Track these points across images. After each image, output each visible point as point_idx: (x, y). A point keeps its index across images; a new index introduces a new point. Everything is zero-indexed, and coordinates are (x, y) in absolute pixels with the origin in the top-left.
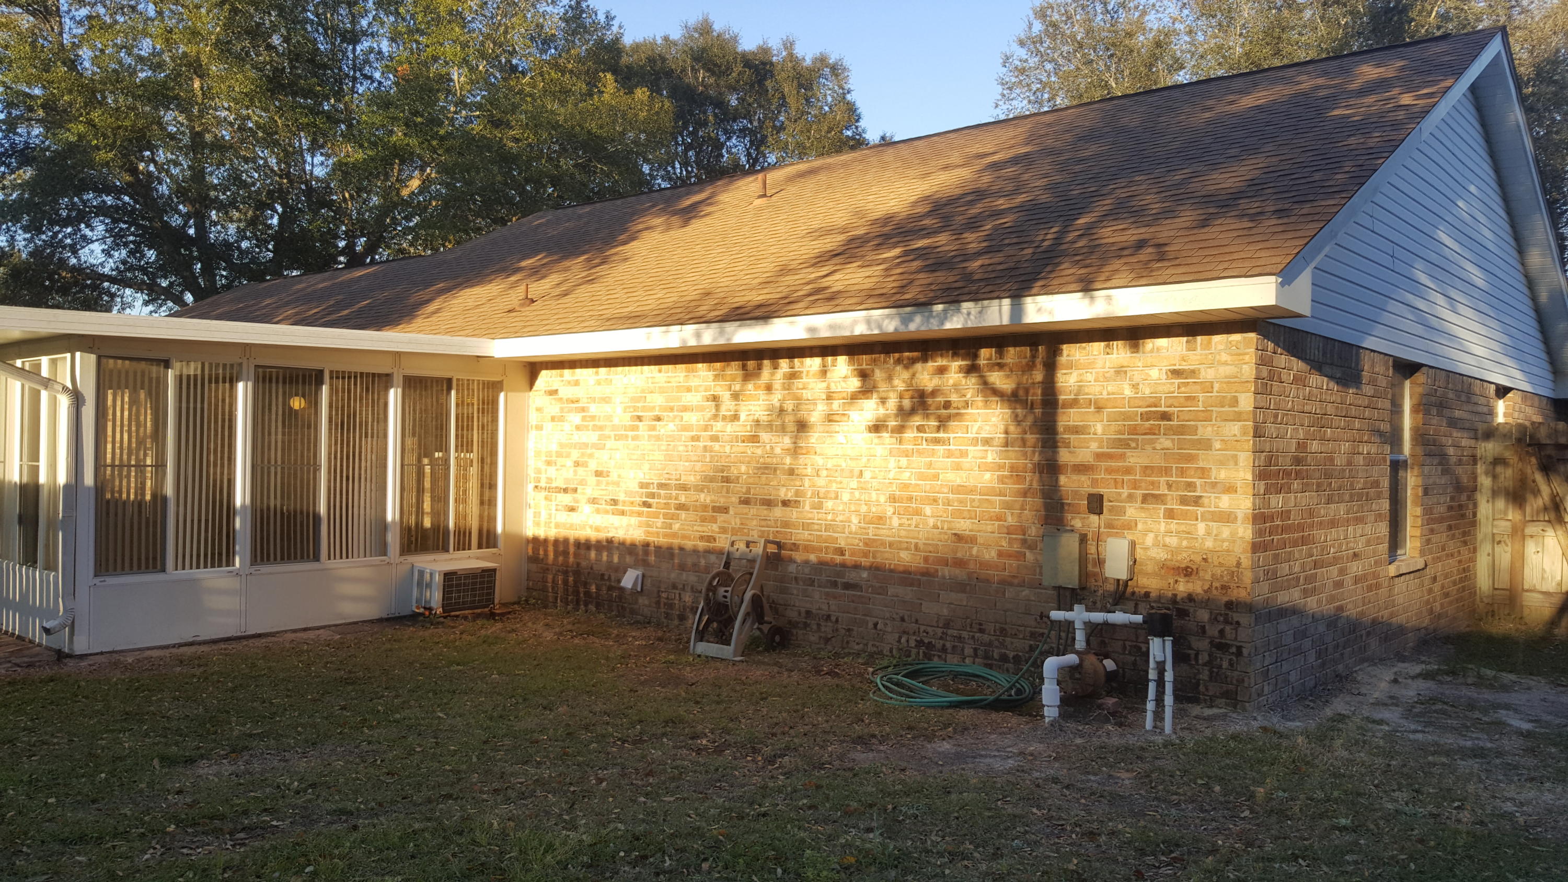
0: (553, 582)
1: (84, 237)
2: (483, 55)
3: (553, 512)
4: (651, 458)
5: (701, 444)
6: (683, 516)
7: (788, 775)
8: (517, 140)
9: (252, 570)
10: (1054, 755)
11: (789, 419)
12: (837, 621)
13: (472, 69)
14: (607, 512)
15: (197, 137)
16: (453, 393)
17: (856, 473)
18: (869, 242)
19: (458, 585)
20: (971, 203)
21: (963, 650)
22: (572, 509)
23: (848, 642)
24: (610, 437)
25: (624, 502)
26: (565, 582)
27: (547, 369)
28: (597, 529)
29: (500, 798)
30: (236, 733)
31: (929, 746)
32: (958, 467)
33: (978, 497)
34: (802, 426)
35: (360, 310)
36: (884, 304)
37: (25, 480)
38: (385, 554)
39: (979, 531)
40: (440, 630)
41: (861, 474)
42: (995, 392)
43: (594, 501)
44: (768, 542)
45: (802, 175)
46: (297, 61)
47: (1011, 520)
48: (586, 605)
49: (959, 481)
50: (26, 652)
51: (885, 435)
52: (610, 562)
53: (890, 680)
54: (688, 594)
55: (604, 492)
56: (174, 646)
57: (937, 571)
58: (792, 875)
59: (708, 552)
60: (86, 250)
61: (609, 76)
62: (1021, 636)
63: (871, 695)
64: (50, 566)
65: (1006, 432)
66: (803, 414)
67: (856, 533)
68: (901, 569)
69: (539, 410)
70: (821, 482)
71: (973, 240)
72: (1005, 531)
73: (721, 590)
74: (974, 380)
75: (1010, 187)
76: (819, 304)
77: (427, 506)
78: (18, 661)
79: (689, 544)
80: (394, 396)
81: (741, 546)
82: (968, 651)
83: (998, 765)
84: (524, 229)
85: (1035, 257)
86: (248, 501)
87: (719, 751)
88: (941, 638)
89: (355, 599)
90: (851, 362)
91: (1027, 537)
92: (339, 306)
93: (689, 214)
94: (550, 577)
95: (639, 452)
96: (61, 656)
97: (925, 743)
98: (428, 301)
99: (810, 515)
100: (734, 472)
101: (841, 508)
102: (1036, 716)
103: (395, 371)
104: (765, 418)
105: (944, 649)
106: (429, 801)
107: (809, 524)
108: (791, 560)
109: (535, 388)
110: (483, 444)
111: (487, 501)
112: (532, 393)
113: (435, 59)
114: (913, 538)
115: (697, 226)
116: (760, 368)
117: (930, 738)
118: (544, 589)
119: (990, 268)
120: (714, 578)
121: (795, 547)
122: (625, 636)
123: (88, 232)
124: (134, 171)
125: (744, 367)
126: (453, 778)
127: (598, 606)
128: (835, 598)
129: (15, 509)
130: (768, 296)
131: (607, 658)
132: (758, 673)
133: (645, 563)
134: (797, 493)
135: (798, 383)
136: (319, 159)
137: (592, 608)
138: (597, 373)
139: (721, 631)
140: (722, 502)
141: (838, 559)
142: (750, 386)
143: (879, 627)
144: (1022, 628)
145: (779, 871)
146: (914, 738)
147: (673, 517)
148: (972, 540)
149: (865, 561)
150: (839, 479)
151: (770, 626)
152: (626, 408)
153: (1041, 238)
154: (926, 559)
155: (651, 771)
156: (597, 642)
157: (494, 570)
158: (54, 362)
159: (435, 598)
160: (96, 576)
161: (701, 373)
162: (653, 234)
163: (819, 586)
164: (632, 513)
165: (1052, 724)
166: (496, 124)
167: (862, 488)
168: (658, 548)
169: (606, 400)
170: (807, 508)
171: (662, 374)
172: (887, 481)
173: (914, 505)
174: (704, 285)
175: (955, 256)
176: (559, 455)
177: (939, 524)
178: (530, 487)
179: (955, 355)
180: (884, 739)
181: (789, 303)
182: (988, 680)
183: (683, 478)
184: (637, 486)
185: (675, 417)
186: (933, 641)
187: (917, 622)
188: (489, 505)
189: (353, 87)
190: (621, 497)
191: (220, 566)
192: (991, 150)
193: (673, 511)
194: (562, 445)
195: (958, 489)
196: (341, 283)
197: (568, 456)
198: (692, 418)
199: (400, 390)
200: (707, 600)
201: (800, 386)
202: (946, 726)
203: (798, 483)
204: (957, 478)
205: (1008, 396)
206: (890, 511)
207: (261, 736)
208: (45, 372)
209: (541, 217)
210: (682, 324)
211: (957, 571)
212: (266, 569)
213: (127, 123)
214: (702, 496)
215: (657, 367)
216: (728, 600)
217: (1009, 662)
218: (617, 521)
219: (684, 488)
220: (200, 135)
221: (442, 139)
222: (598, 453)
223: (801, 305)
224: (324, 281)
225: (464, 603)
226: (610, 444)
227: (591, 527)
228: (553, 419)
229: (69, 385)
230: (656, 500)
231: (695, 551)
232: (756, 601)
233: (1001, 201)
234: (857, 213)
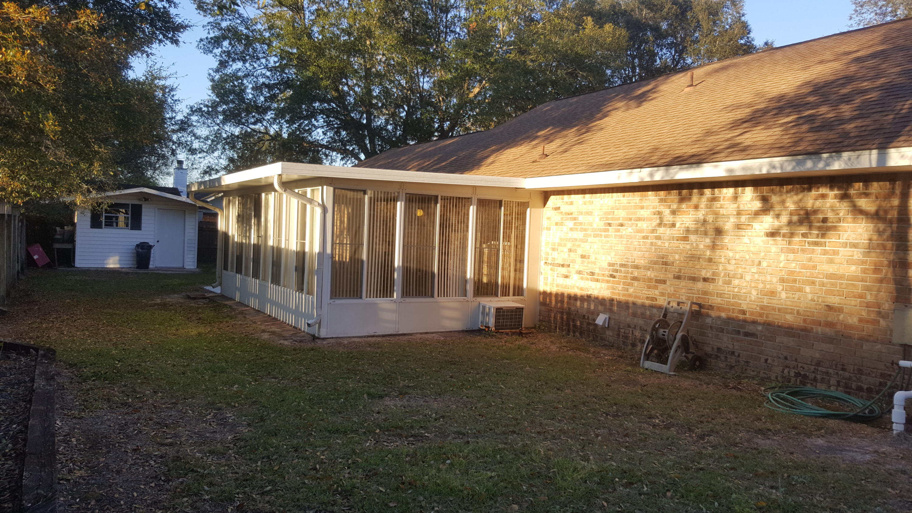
0: (554, 317)
1: (314, 125)
2: (516, 12)
3: (555, 278)
4: (616, 248)
5: (649, 241)
6: (636, 284)
7: (714, 447)
8: (532, 61)
9: (402, 300)
10: (901, 455)
11: (710, 228)
12: (739, 356)
13: (510, 21)
14: (587, 279)
15: (368, 71)
16: (503, 208)
17: (756, 262)
18: (769, 113)
19: (503, 315)
20: (843, 85)
21: (829, 381)
22: (566, 277)
23: (746, 370)
24: (590, 235)
25: (598, 274)
26: (562, 318)
27: (554, 195)
28: (582, 289)
29: (541, 437)
30: (401, 385)
31: (808, 440)
32: (831, 261)
33: (846, 282)
34: (719, 232)
35: (451, 162)
36: (782, 154)
37: (298, 249)
38: (466, 296)
39: (845, 304)
40: (494, 339)
41: (760, 263)
42: (861, 212)
43: (579, 272)
44: (693, 303)
45: (717, 71)
46: (417, 25)
47: (869, 298)
48: (574, 332)
49: (831, 271)
50: (298, 335)
51: (779, 239)
52: (589, 309)
53: (778, 396)
54: (638, 331)
55: (586, 268)
56: (365, 337)
57: (812, 328)
58: (724, 508)
59: (651, 307)
60: (315, 132)
61: (589, 18)
62: (873, 375)
63: (765, 404)
64: (310, 293)
65: (870, 240)
66: (720, 223)
67: (754, 301)
68: (786, 326)
69: (548, 218)
70: (730, 267)
71: (846, 110)
72: (865, 305)
73: (661, 331)
74: (845, 204)
75: (872, 74)
76: (734, 154)
77: (485, 270)
78: (295, 339)
79: (639, 301)
80: (472, 210)
81: (674, 304)
82: (833, 381)
83: (859, 457)
84: (538, 113)
85: (896, 121)
86: (401, 264)
87: (667, 427)
88: (814, 372)
89: (451, 319)
90: (755, 191)
91: (881, 310)
92: (440, 160)
93: (641, 99)
94: (553, 315)
95: (609, 245)
96: (314, 338)
97: (805, 438)
98: (488, 157)
99: (722, 288)
100: (670, 259)
101: (744, 285)
102: (884, 429)
103: (473, 196)
104: (693, 226)
105: (815, 379)
106: (504, 433)
107: (721, 294)
108: (708, 315)
109: (546, 206)
110: (517, 237)
111: (519, 270)
112: (545, 209)
113: (489, 18)
114: (797, 307)
115: (647, 106)
116: (691, 194)
117: (809, 435)
118: (549, 322)
119: (863, 129)
120: (656, 323)
121: (711, 307)
122: (599, 353)
123: (316, 124)
124: (337, 90)
125: (680, 194)
126: (514, 422)
127: (581, 334)
128: (738, 341)
129: (293, 263)
130: (699, 150)
131: (590, 365)
132: (686, 383)
133: (611, 311)
134: (714, 274)
135: (717, 204)
136: (426, 79)
137: (577, 334)
138: (584, 197)
139: (660, 355)
140: (662, 277)
141: (741, 317)
142: (684, 206)
143: (768, 362)
144: (875, 370)
145: (716, 504)
146: (797, 434)
147: (629, 284)
148: (840, 310)
149: (759, 319)
150: (743, 266)
151: (693, 355)
152: (601, 218)
153: (899, 108)
154: (805, 321)
155: (627, 434)
156: (583, 355)
157: (522, 309)
158: (313, 191)
159: (491, 322)
160: (331, 299)
161: (651, 198)
162: (618, 113)
163: (727, 333)
164: (603, 281)
165: (899, 435)
166: (522, 52)
167: (760, 273)
168: (619, 302)
169: (589, 213)
170: (720, 283)
171: (625, 198)
172: (779, 269)
173: (797, 285)
174: (655, 143)
175: (833, 121)
176: (560, 245)
177: (815, 298)
178: (542, 262)
179: (832, 188)
180: (776, 433)
181: (714, 153)
182: (847, 402)
183: (637, 261)
184: (606, 265)
185: (632, 224)
186: (808, 374)
187: (796, 360)
188: (520, 271)
189: (446, 37)
190: (597, 271)
191: (387, 297)
192: (855, 49)
193: (629, 281)
194: (561, 239)
195: (831, 276)
196: (440, 148)
197: (565, 245)
198: (643, 225)
199: (475, 207)
200: (652, 336)
201: (718, 206)
202: (820, 429)
203: (714, 268)
204: (831, 269)
205: (871, 215)
206: (779, 288)
207: (413, 388)
208: (309, 195)
209: (548, 106)
210: (641, 168)
211: (827, 330)
212: (408, 300)
213: (336, 65)
214: (649, 273)
215: (622, 194)
216: (666, 337)
217: (863, 391)
218: (593, 285)
219: (637, 267)
220: (370, 69)
221: (492, 64)
222: (583, 245)
223: (722, 155)
224: (430, 147)
225: (506, 325)
226: (590, 239)
227: (578, 287)
228: (557, 224)
229: (321, 202)
230: (618, 274)
231: (643, 306)
232: (685, 340)
233: (865, 84)
234: (757, 94)
